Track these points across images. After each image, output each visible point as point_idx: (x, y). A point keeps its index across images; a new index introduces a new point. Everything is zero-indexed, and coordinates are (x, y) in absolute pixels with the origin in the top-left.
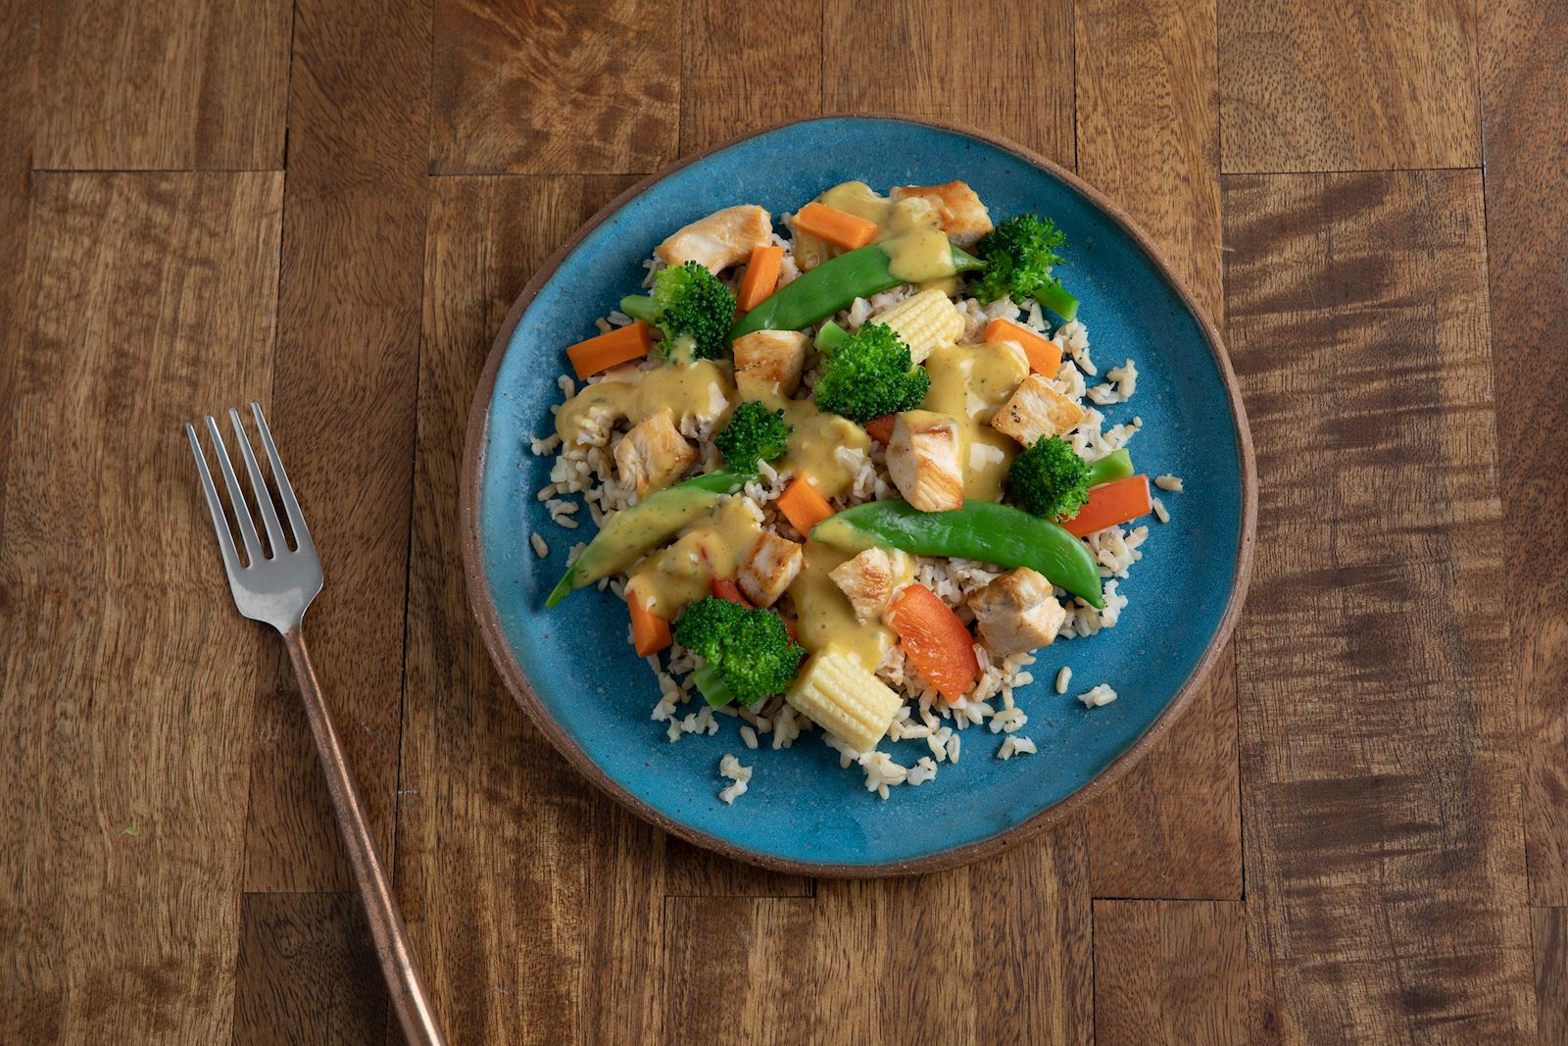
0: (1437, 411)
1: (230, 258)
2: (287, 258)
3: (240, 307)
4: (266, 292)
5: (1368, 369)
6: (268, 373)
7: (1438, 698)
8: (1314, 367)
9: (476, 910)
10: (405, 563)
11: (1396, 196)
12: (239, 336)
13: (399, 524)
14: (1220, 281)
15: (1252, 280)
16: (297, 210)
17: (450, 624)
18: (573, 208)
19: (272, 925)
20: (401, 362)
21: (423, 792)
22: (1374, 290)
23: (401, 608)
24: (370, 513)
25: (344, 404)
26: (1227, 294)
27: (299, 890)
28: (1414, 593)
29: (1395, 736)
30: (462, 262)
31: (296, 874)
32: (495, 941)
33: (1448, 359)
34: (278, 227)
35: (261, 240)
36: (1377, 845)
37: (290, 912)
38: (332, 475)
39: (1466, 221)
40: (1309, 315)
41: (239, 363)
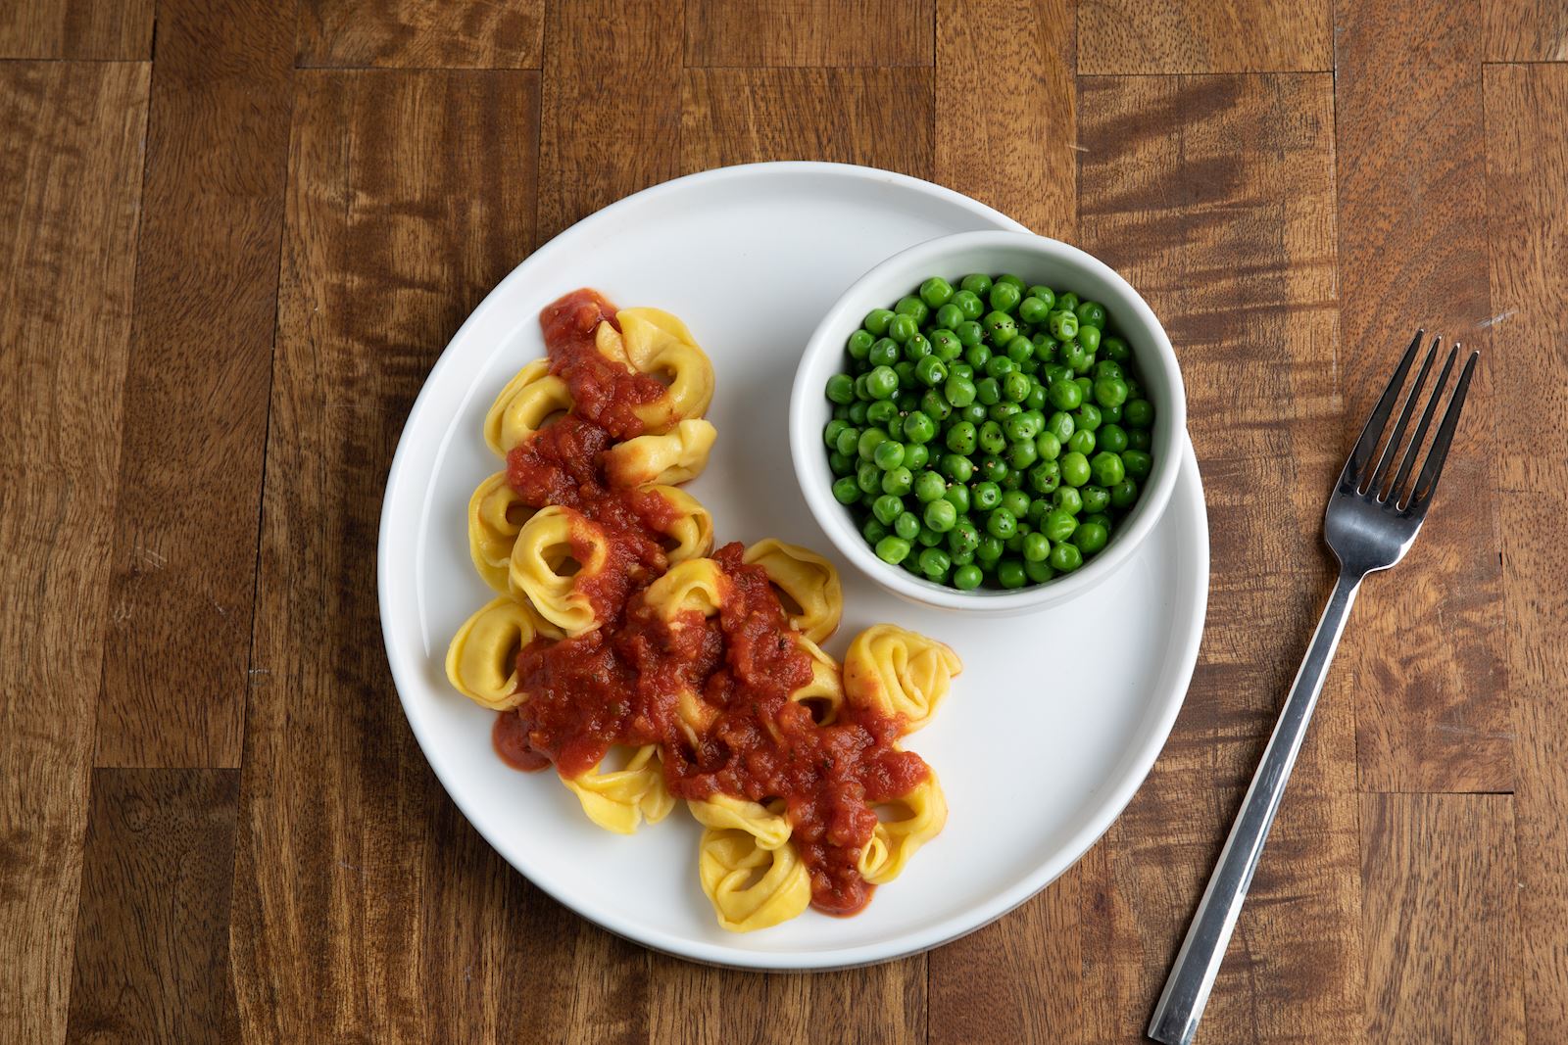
0: (1284, 310)
1: (96, 147)
2: (153, 148)
3: (104, 194)
4: (130, 179)
5: (1216, 267)
6: (131, 260)
7: (1275, 589)
8: (1163, 265)
9: (323, 786)
10: (262, 448)
11: (1248, 99)
12: (103, 223)
13: (258, 409)
14: (1073, 180)
15: (1105, 179)
16: (164, 99)
17: (306, 508)
18: (437, 102)
19: (122, 798)
20: (263, 251)
21: (274, 671)
22: (1226, 190)
23: (257, 491)
24: (229, 398)
25: (205, 292)
26: (1080, 193)
27: (148, 766)
28: (1255, 487)
29: (1232, 626)
30: (326, 154)
31: (146, 750)
32: (341, 817)
33: (1294, 257)
34: (144, 116)
35: (127, 129)
36: (1211, 732)
37: (139, 787)
38: (192, 361)
39: (1316, 124)
40: (1159, 214)
41: (102, 250)
